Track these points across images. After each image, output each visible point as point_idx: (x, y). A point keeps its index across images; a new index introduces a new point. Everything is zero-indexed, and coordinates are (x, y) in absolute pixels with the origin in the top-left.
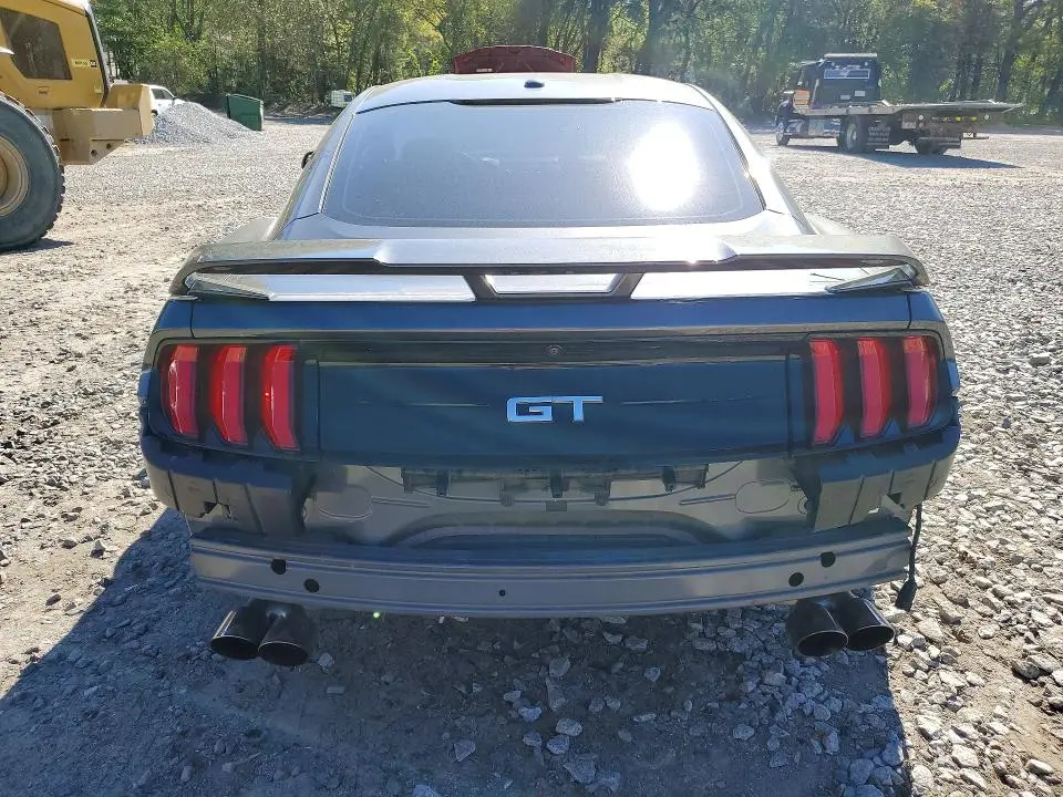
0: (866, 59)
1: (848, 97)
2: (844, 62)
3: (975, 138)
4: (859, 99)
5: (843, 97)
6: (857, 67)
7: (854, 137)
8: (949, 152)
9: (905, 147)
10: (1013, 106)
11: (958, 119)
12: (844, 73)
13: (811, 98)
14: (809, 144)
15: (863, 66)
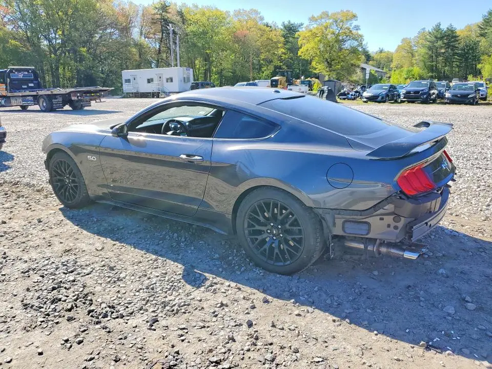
0: (30, 69)
1: (26, 87)
2: (19, 71)
3: (101, 102)
4: (31, 88)
5: (23, 87)
6: (26, 73)
7: (45, 105)
8: (86, 108)
9: (67, 107)
10: (111, 89)
11: (93, 94)
12: (21, 76)
13: (7, 87)
14: (11, 109)
15: (28, 72)
